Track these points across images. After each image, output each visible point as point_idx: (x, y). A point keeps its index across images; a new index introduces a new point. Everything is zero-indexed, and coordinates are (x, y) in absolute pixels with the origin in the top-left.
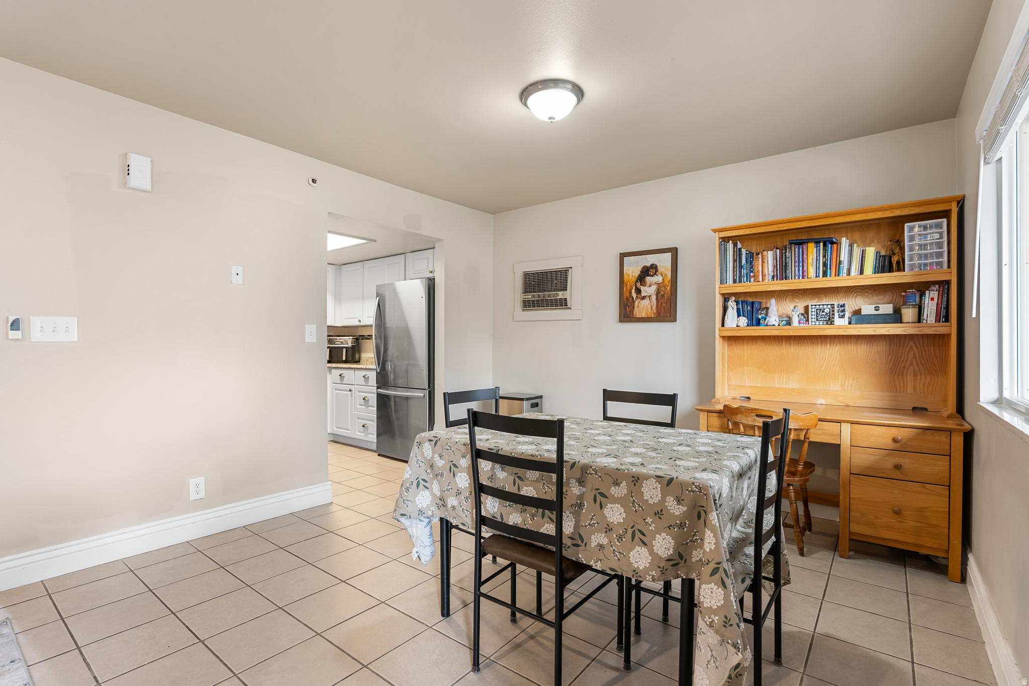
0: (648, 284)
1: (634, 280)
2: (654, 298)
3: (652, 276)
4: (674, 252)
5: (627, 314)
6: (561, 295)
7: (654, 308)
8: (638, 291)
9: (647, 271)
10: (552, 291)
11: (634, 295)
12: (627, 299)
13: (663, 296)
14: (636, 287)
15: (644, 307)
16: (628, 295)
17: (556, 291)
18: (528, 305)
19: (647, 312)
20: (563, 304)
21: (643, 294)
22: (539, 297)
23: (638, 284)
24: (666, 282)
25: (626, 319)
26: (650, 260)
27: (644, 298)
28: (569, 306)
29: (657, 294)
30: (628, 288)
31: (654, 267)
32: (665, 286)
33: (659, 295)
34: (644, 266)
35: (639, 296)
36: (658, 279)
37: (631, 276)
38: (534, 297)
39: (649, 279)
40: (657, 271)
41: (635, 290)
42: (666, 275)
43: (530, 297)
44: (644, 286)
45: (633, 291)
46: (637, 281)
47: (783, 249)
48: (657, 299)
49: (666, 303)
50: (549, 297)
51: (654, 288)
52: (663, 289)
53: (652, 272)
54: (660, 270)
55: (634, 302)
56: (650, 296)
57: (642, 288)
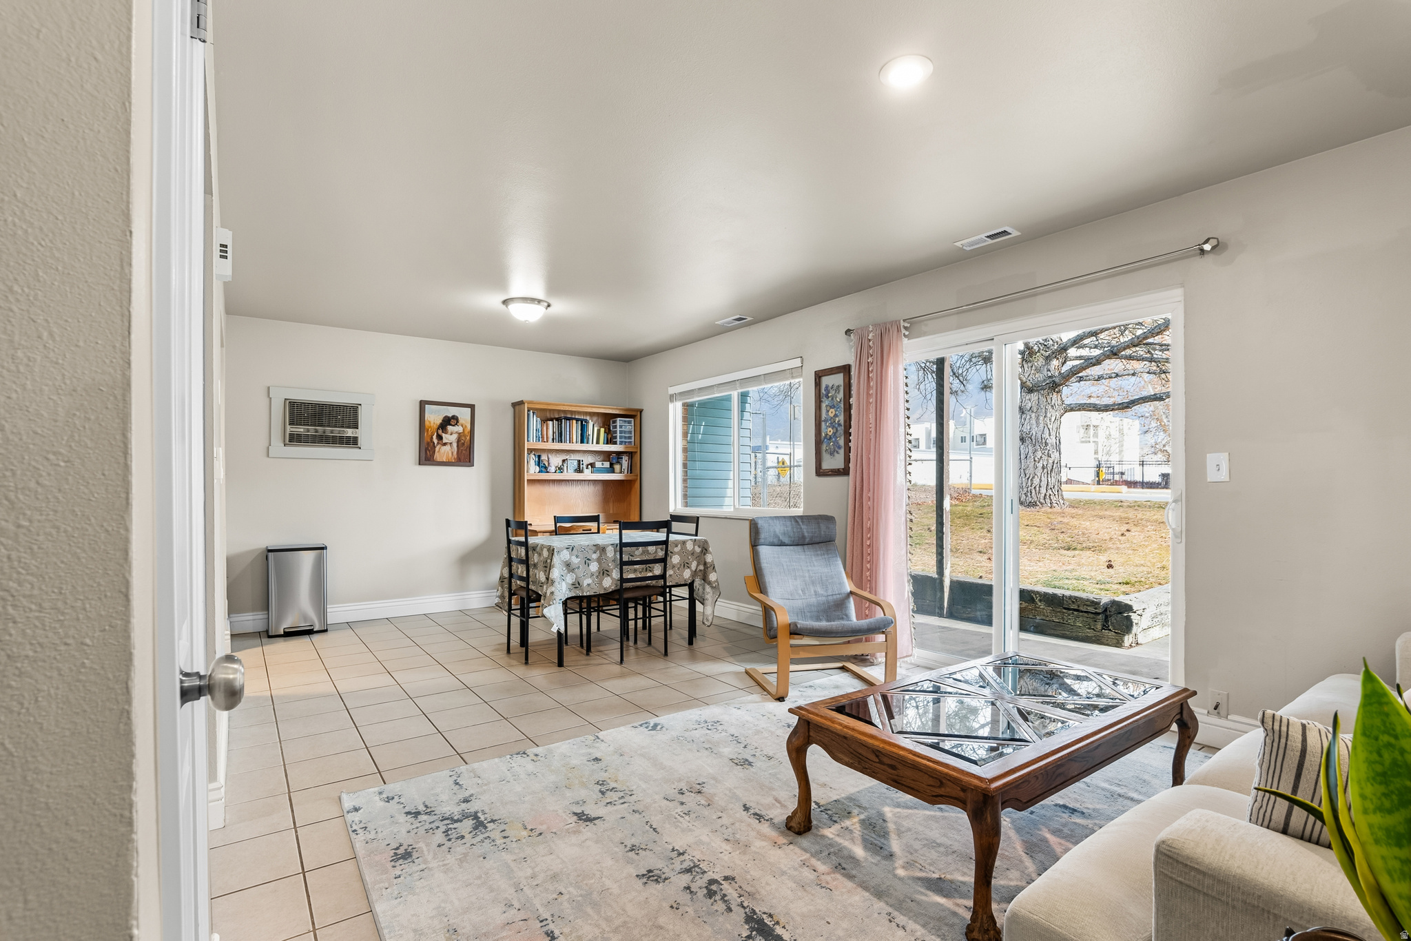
0: (449, 432)
1: (436, 427)
2: (455, 445)
3: (454, 426)
4: (472, 407)
5: (427, 456)
6: (350, 432)
7: (455, 453)
8: (440, 438)
9: (447, 422)
10: (336, 427)
11: (435, 441)
12: (428, 444)
13: (463, 444)
14: (437, 433)
15: (443, 452)
16: (429, 440)
17: (343, 427)
18: (294, 439)
19: (447, 457)
20: (353, 442)
21: (445, 441)
22: (316, 432)
23: (440, 432)
24: (466, 432)
25: (428, 462)
26: (451, 412)
27: (445, 444)
28: (359, 445)
29: (458, 441)
30: (430, 433)
31: (455, 418)
32: (465, 436)
33: (460, 443)
34: (446, 417)
35: (440, 442)
36: (459, 429)
37: (432, 423)
38: (308, 431)
39: (450, 428)
40: (458, 422)
41: (437, 436)
42: (466, 426)
43: (302, 430)
44: (446, 433)
45: (435, 437)
46: (438, 429)
47: (545, 421)
48: (458, 446)
49: (466, 450)
50: (332, 433)
51: (455, 437)
52: (463, 438)
53: (453, 422)
54: (461, 421)
55: (435, 447)
56: (451, 443)
57: (444, 435)
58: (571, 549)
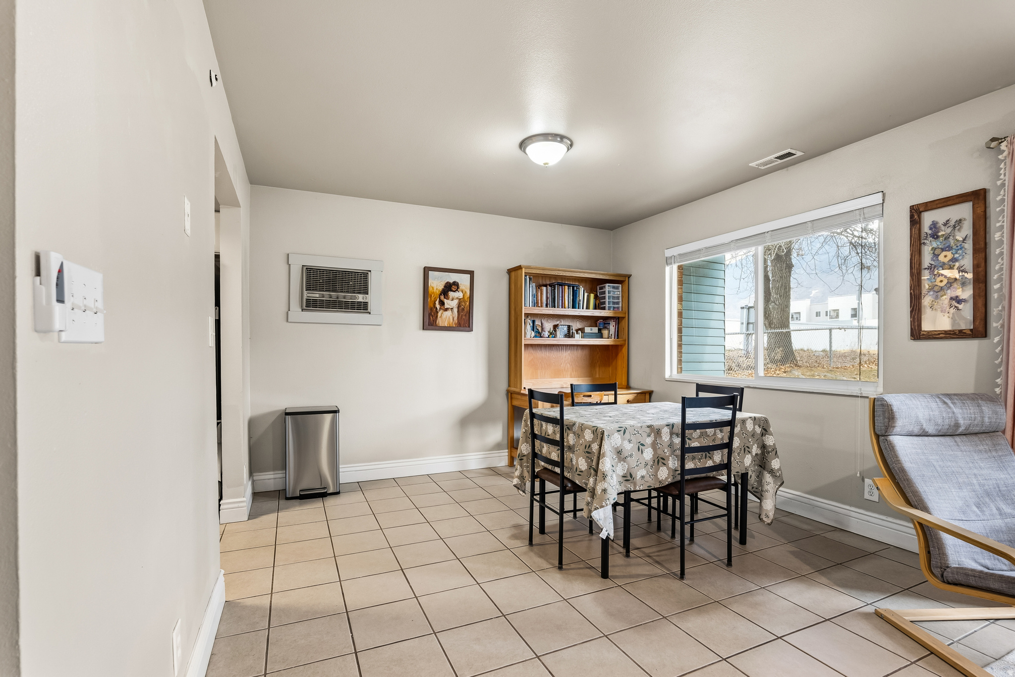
0: (451, 297)
1: (438, 293)
2: (456, 310)
3: (454, 292)
4: (471, 273)
5: (430, 321)
6: (360, 298)
7: (456, 318)
8: (442, 303)
9: (449, 287)
10: (348, 292)
11: (438, 306)
12: (431, 309)
13: (463, 309)
14: (440, 299)
15: (446, 317)
16: (432, 306)
17: (354, 293)
18: (311, 305)
19: (449, 323)
20: (363, 307)
21: (446, 306)
22: (331, 297)
23: (442, 297)
24: (466, 298)
25: (431, 327)
26: (452, 278)
27: (446, 310)
28: (369, 310)
29: (459, 307)
30: (433, 299)
31: (456, 284)
32: (465, 302)
33: (460, 308)
34: (448, 282)
35: (442, 307)
36: (459, 295)
37: (435, 289)
38: (323, 297)
39: (451, 294)
40: (458, 288)
41: (439, 302)
42: (466, 292)
43: (317, 295)
44: (448, 299)
45: (437, 302)
46: (441, 294)
48: (458, 311)
49: (466, 315)
50: (344, 298)
51: (456, 302)
52: (463, 304)
53: (454, 288)
54: (461, 287)
55: (437, 312)
56: (452, 309)
57: (445, 301)
58: (622, 431)
